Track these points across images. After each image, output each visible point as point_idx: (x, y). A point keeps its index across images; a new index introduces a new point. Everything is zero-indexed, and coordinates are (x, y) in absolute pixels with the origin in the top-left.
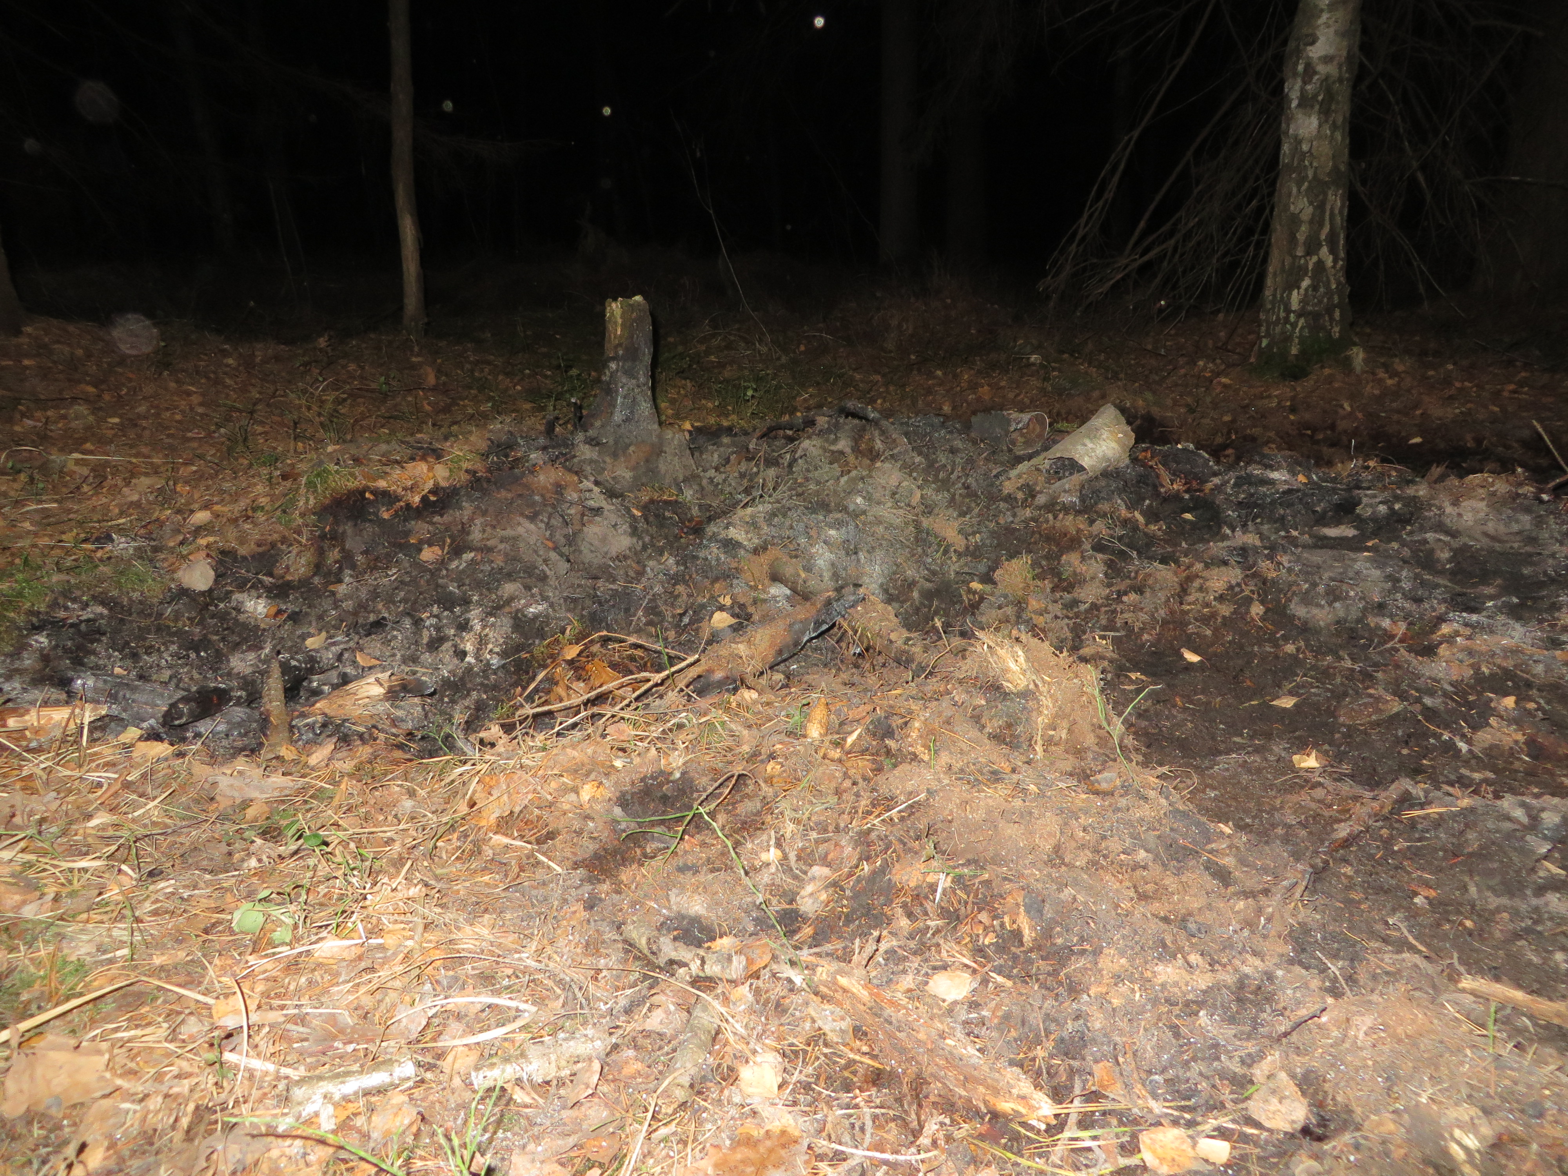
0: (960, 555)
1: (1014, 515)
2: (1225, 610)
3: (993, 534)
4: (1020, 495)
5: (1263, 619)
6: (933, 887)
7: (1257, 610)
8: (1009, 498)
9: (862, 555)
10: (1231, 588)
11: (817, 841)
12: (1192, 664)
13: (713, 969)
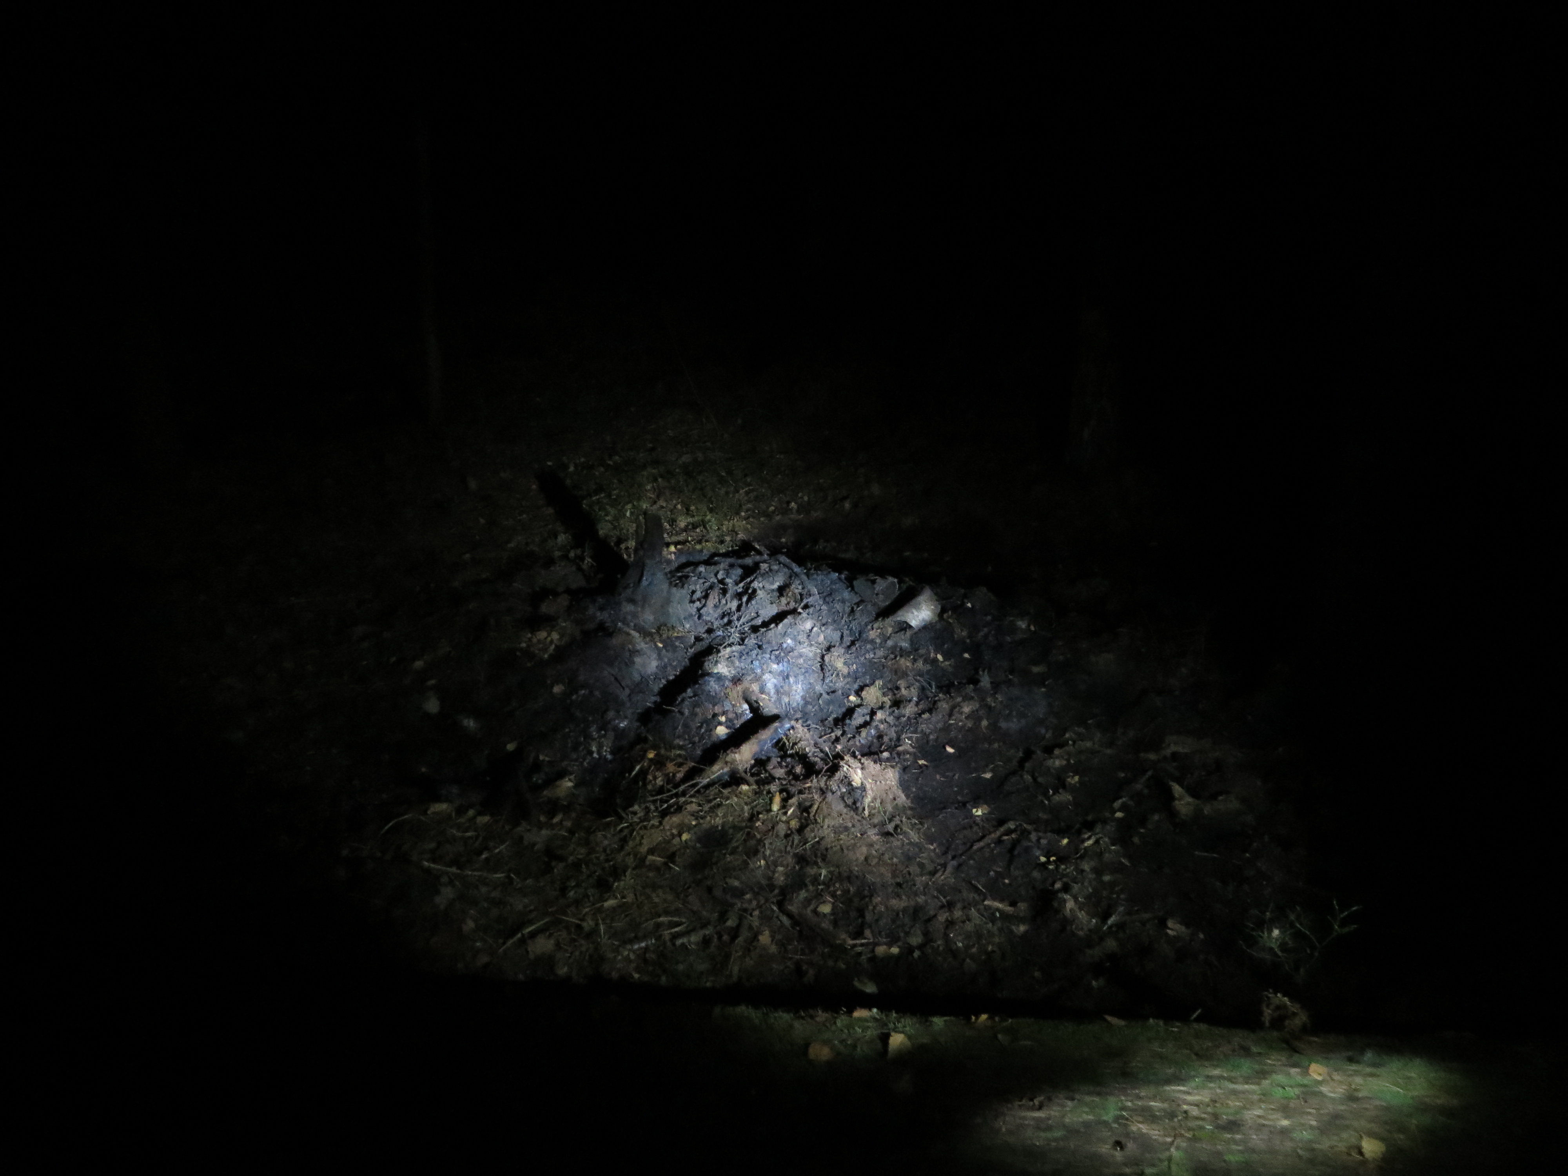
0: (845, 677)
1: (875, 654)
2: (970, 724)
3: (863, 665)
4: (878, 641)
5: (987, 728)
6: (820, 875)
7: (985, 723)
8: (872, 642)
9: (792, 680)
10: (973, 712)
11: (779, 857)
12: (950, 753)
13: (745, 905)
